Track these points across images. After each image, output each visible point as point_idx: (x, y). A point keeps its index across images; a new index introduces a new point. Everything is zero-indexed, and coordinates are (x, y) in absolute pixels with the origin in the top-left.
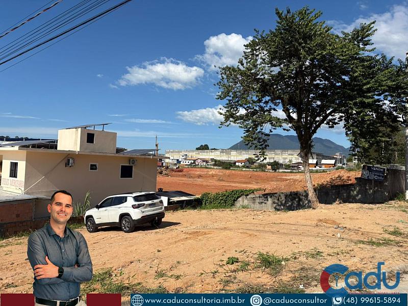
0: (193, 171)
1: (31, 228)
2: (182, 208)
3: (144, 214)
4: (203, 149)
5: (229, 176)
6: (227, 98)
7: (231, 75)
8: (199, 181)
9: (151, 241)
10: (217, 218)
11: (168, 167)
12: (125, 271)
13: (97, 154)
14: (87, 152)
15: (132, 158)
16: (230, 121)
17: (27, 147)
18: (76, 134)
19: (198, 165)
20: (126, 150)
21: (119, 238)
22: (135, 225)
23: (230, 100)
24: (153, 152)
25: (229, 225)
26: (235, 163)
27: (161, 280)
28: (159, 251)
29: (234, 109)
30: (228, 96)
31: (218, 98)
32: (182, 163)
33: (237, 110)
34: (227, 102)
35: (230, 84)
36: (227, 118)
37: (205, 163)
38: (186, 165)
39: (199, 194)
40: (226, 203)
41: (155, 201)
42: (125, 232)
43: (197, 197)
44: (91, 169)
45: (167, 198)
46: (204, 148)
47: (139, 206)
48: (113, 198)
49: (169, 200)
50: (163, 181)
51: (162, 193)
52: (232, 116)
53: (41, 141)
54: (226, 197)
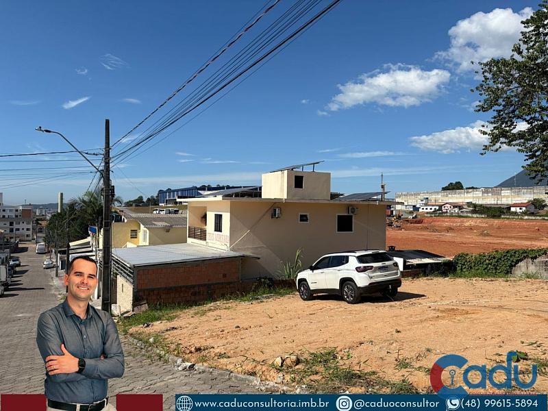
0: (438, 222)
1: (238, 290)
2: (425, 275)
3: (373, 281)
4: (453, 189)
5: (499, 228)
6: (493, 108)
7: (501, 72)
8: (449, 236)
9: (385, 317)
10: (484, 291)
11: (400, 217)
12: (355, 353)
13: (307, 201)
14: (295, 200)
15: (351, 205)
16: (502, 143)
17: (230, 196)
18: (283, 177)
19: (447, 212)
20: (342, 195)
21: (340, 310)
22: (361, 294)
23: (499, 111)
24: (380, 197)
25: (504, 302)
26: (509, 208)
27: (404, 372)
28: (398, 332)
29: (507, 123)
30: (497, 104)
31: (479, 110)
32: (420, 210)
33: (512, 124)
34: (495, 114)
35: (500, 86)
36: (495, 139)
37: (457, 210)
38: (427, 213)
39: (450, 256)
40: (496, 269)
41: (387, 263)
42: (349, 303)
43: (448, 259)
44: (301, 220)
45: (402, 259)
46: (456, 187)
47: (364, 270)
48: (330, 257)
49: (405, 262)
50: (395, 236)
51: (393, 252)
52: (504, 134)
53: (242, 189)
54: (496, 260)
